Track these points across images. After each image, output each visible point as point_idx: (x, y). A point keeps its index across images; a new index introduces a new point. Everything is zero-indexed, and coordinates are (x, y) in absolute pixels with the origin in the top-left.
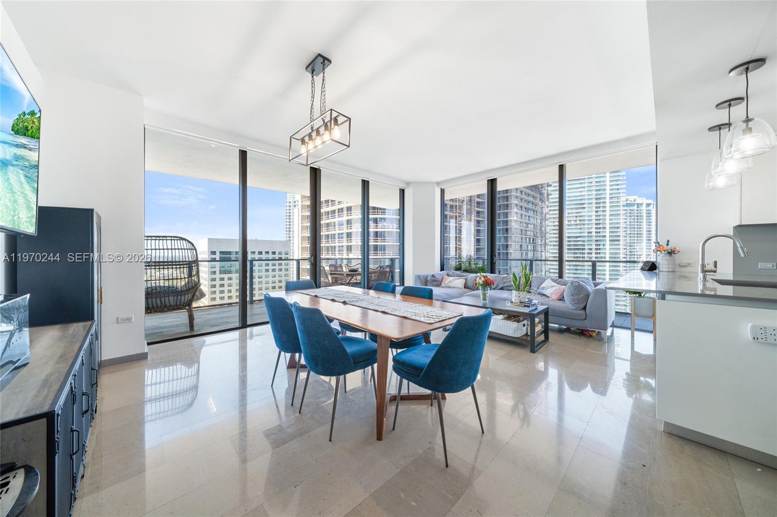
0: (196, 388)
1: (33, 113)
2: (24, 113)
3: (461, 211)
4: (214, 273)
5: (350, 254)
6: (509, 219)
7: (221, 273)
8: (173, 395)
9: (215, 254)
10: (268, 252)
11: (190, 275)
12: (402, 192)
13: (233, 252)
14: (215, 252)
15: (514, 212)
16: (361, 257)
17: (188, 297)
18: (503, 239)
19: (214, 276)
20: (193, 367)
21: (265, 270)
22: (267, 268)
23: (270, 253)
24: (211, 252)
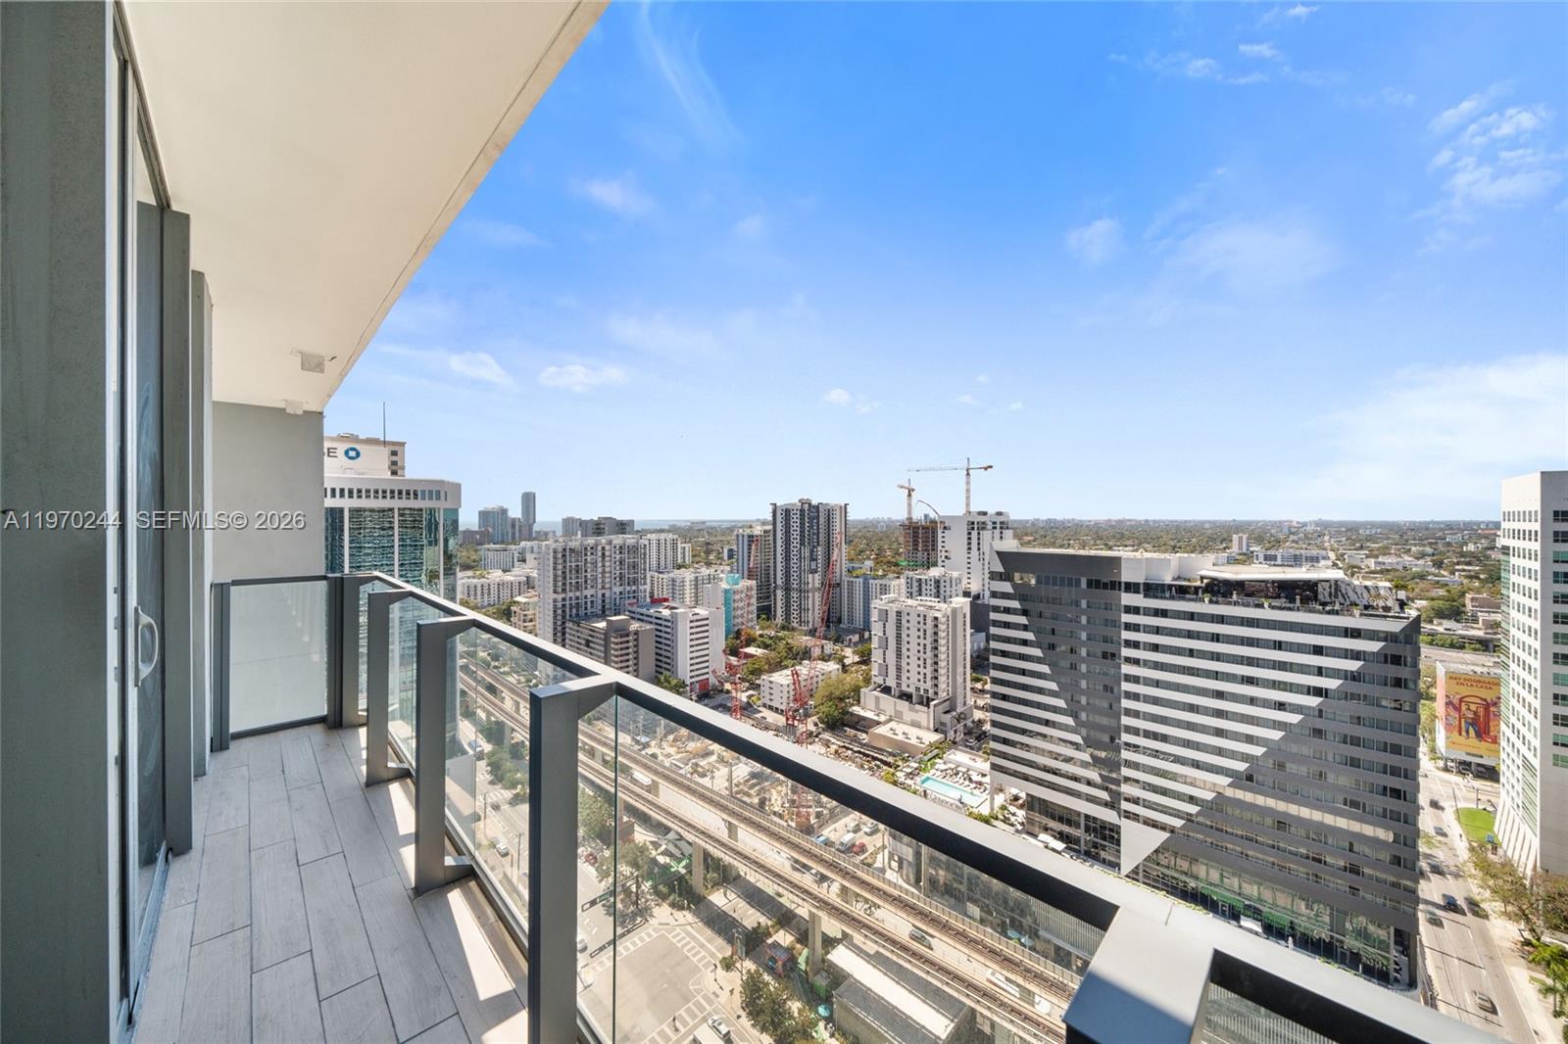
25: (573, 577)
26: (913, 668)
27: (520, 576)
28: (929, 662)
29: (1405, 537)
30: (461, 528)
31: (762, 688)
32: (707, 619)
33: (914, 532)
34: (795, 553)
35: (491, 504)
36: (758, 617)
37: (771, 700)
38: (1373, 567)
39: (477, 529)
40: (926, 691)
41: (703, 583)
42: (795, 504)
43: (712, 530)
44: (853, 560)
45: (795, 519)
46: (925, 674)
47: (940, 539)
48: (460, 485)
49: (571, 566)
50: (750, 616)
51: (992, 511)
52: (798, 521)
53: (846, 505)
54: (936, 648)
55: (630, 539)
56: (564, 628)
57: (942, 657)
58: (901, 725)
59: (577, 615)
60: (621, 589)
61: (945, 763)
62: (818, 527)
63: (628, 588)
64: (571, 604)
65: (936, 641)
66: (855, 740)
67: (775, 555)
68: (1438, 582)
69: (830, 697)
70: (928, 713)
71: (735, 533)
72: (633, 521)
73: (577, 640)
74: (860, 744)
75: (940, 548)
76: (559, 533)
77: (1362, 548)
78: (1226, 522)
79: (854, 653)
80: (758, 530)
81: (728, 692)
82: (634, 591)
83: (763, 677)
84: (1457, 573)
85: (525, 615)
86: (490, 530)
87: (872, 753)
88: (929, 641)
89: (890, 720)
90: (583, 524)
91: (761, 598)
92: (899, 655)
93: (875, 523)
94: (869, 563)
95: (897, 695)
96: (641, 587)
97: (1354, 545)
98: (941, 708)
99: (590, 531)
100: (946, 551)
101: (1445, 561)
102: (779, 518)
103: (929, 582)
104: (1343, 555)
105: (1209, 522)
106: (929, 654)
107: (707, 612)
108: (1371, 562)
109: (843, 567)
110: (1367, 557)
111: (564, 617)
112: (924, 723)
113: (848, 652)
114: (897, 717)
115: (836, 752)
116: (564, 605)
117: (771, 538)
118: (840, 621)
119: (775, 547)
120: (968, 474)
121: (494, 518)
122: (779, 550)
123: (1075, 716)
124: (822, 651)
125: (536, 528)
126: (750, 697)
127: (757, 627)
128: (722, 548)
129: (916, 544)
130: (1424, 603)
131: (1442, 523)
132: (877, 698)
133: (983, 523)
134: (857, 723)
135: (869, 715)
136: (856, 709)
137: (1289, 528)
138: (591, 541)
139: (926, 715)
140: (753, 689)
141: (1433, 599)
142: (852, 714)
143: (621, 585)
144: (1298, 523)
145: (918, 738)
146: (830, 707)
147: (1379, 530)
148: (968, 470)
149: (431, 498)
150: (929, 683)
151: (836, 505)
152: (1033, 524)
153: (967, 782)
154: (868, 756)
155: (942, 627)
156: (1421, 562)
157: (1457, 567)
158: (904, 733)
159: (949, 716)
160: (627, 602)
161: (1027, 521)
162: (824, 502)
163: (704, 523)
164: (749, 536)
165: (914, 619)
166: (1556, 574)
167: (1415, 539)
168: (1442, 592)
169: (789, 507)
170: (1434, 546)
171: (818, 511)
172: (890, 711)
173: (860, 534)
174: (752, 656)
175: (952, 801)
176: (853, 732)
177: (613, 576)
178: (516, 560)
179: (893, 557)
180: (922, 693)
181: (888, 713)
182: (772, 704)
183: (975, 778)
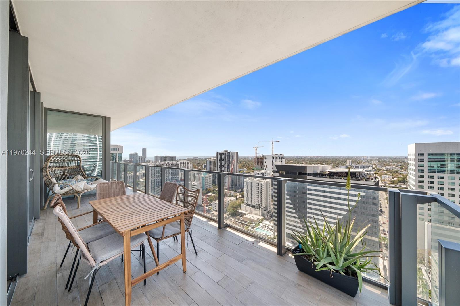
4: (422, 171)
7: (429, 171)
9: (423, 156)
14: (423, 154)
19: (421, 174)
24: (419, 154)
25: (157, 173)
26: (256, 198)
27: (142, 173)
28: (260, 196)
29: (394, 161)
30: (123, 159)
31: (213, 205)
32: (197, 185)
33: (257, 160)
34: (223, 166)
35: (133, 152)
36: (212, 185)
37: (215, 208)
38: (384, 169)
39: (128, 159)
40: (259, 205)
41: (196, 175)
42: (223, 152)
43: (200, 160)
44: (241, 168)
45: (223, 156)
46: (259, 200)
47: (264, 162)
48: (123, 146)
49: (156, 170)
50: (210, 184)
51: (279, 154)
52: (224, 157)
53: (238, 152)
54: (262, 193)
55: (174, 162)
56: (154, 188)
57: (264, 195)
58: (252, 215)
59: (158, 184)
60: (171, 177)
61: (262, 224)
62: (230, 158)
63: (174, 177)
64: (156, 181)
65: (262, 190)
66: (239, 219)
67: (217, 166)
68: (401, 173)
69: (232, 207)
70: (259, 211)
71: (206, 160)
72: (175, 157)
73: (158, 192)
74: (240, 220)
75: (264, 164)
76: (154, 160)
77: (382, 164)
78: (346, 157)
79: (240, 195)
80: (212, 159)
81: (203, 206)
82: (175, 177)
83: (213, 202)
84: (406, 171)
85: (143, 185)
86: (132, 160)
87: (243, 223)
88: (260, 191)
89: (249, 213)
90: (160, 158)
91: (213, 179)
92: (252, 195)
93: (248, 158)
94: (245, 169)
95: (251, 206)
96: (178, 176)
97: (380, 163)
98: (263, 210)
99: (163, 160)
100: (266, 165)
101: (403, 167)
102: (219, 156)
103: (261, 174)
104: (377, 166)
105: (342, 157)
106: (260, 194)
107: (197, 183)
108: (384, 168)
109: (237, 170)
110: (383, 166)
111: (154, 185)
112: (258, 214)
113: (238, 194)
114: (251, 212)
115: (233, 222)
116: (154, 182)
117: (216, 162)
118: (236, 185)
119: (217, 164)
120: (273, 143)
121: (133, 156)
122: (219, 165)
123: (295, 209)
124: (231, 194)
125: (146, 159)
126: (209, 208)
127: (212, 188)
128: (203, 165)
129: (258, 163)
130: (396, 179)
131: (404, 157)
132: (245, 207)
133: (277, 157)
134: (240, 214)
135: (243, 212)
136: (240, 211)
137: (363, 158)
138: (163, 163)
139: (259, 212)
140: (210, 205)
141: (399, 178)
142: (238, 212)
143: (171, 176)
144: (366, 157)
145: (256, 218)
146: (232, 210)
147: (387, 159)
148: (273, 142)
149: (114, 150)
150: (260, 202)
151: (235, 152)
152: (293, 158)
153: (268, 229)
154: (242, 223)
155: (263, 187)
156: (397, 168)
157: (406, 169)
158: (253, 217)
159: (266, 211)
160: (173, 180)
161: (291, 157)
162: (232, 151)
163: (198, 157)
164: (210, 161)
165: (256, 184)
166: (419, 170)
167: (396, 161)
168: (401, 176)
169: (221, 153)
170: (401, 163)
171: (230, 154)
172: (249, 211)
173: (243, 161)
174: (210, 196)
175: (264, 234)
176: (239, 217)
177: (169, 173)
178: (140, 168)
179: (252, 167)
180: (258, 205)
181: (248, 211)
182: (216, 209)
183: (270, 228)
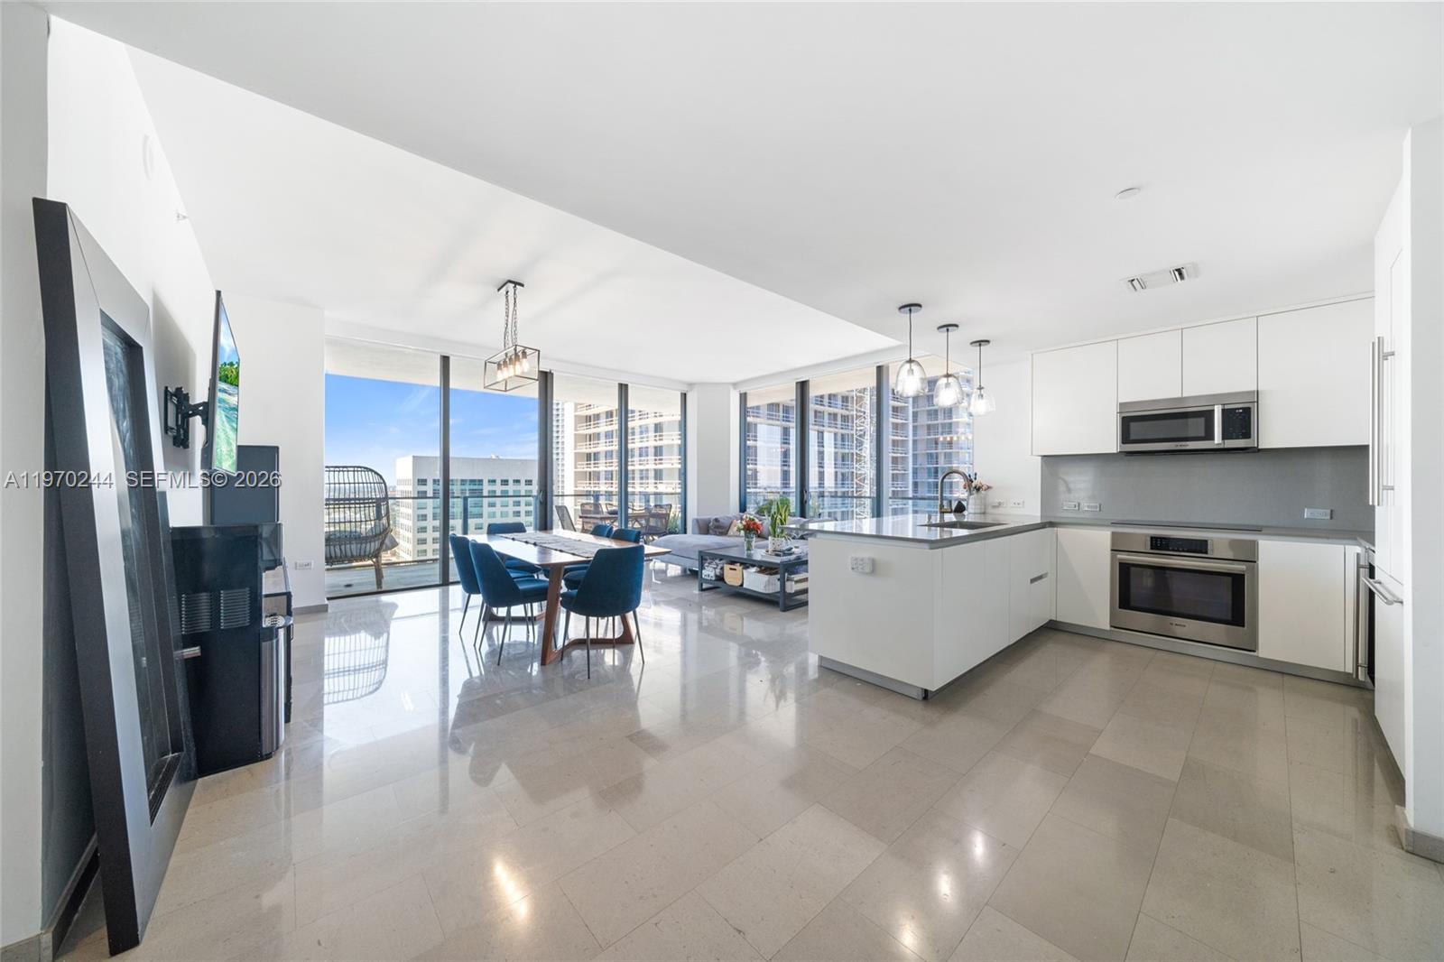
0: (385, 662)
1: (231, 364)
2: (225, 364)
3: (861, 406)
4: (424, 517)
5: (659, 485)
6: (954, 420)
7: (435, 518)
8: (355, 670)
9: (426, 485)
10: (517, 481)
11: (379, 517)
12: (684, 396)
13: (457, 480)
14: (426, 480)
15: (963, 407)
16: (679, 490)
17: (373, 546)
18: (943, 457)
19: (423, 524)
20: (381, 639)
21: (514, 512)
22: (517, 509)
23: (523, 482)
24: (418, 480)
